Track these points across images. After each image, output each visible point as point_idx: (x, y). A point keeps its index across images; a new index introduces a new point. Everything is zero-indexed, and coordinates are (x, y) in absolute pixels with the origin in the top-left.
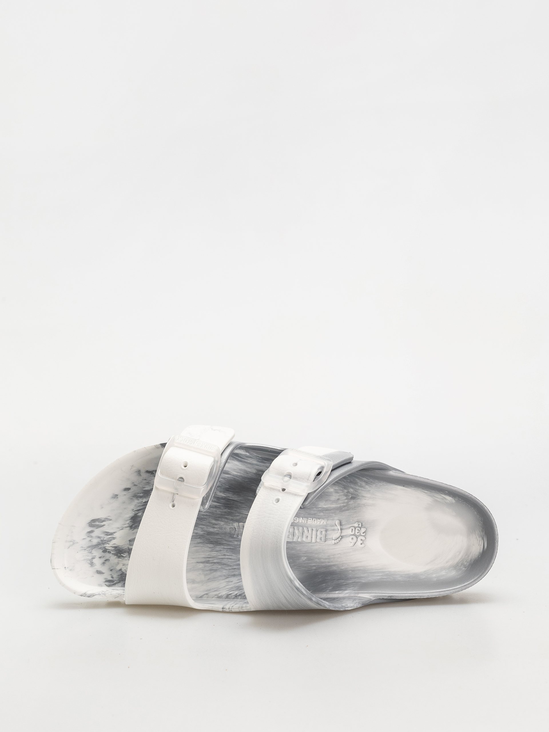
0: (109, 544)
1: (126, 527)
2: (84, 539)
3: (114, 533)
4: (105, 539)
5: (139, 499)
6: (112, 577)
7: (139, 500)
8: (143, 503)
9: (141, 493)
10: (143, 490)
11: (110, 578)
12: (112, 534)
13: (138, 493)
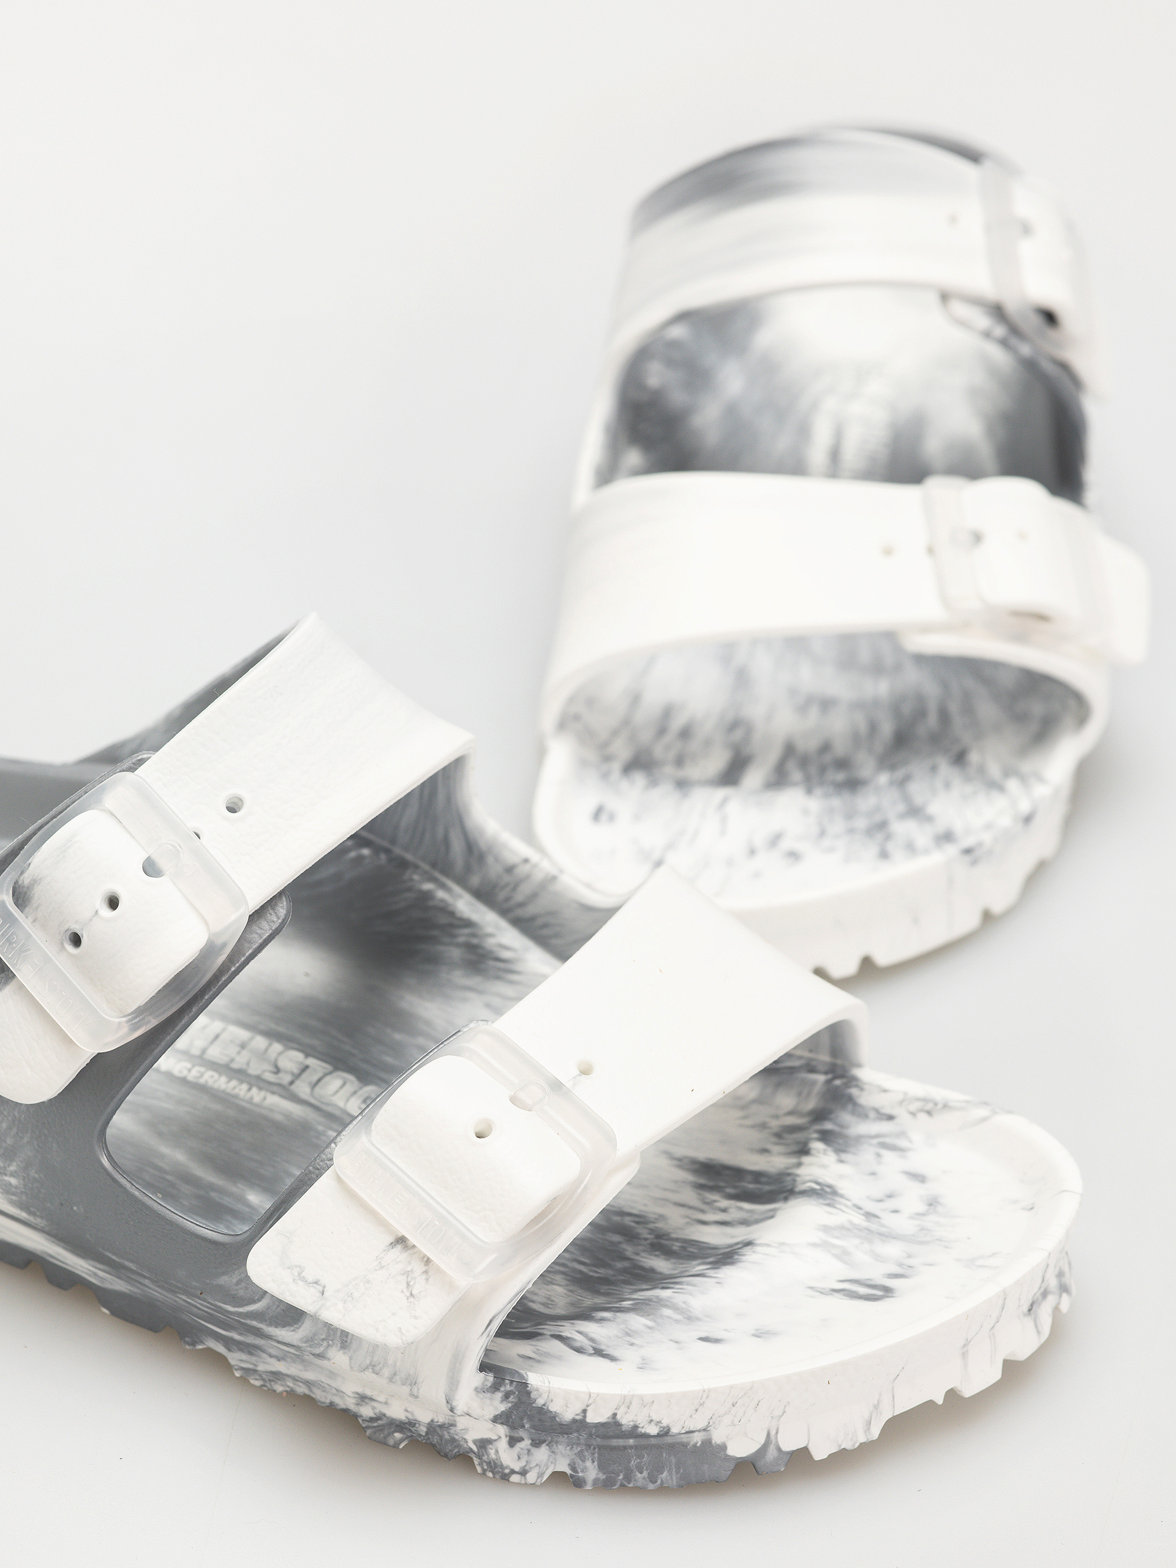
0: (851, 1222)
1: (768, 1245)
2: (930, 1265)
3: (815, 1245)
4: (856, 1241)
5: (684, 1306)
6: (878, 1155)
7: (684, 1303)
8: (672, 1288)
9: (669, 1317)
10: (655, 1321)
11: (888, 1155)
12: (824, 1245)
13: (677, 1321)
